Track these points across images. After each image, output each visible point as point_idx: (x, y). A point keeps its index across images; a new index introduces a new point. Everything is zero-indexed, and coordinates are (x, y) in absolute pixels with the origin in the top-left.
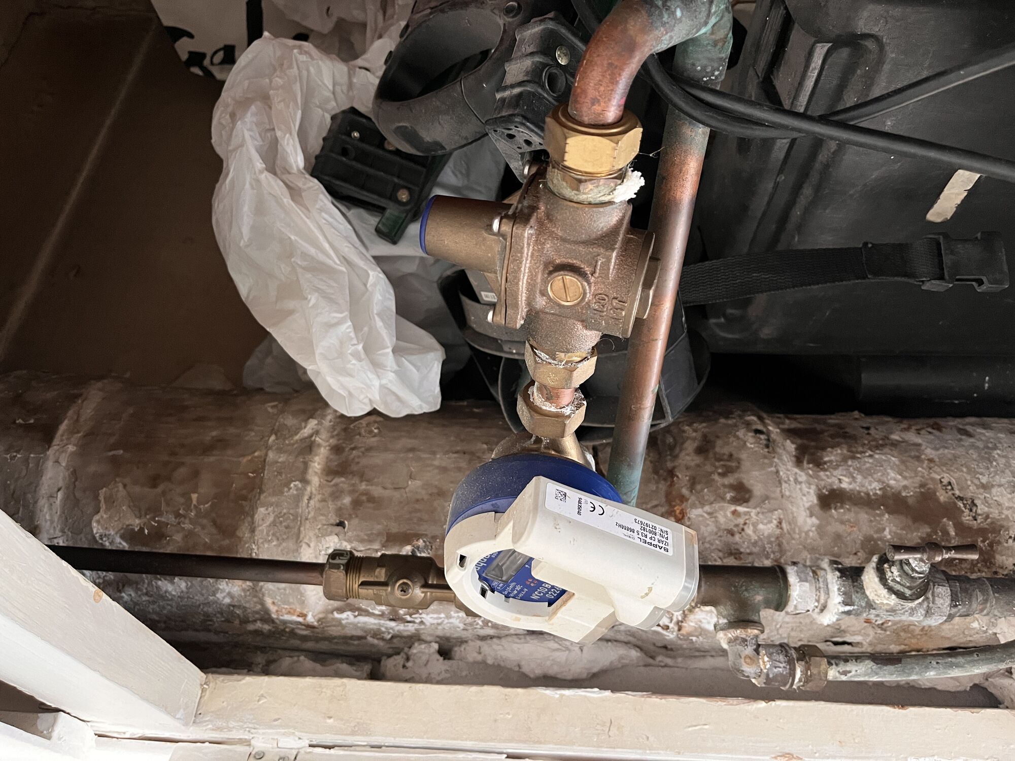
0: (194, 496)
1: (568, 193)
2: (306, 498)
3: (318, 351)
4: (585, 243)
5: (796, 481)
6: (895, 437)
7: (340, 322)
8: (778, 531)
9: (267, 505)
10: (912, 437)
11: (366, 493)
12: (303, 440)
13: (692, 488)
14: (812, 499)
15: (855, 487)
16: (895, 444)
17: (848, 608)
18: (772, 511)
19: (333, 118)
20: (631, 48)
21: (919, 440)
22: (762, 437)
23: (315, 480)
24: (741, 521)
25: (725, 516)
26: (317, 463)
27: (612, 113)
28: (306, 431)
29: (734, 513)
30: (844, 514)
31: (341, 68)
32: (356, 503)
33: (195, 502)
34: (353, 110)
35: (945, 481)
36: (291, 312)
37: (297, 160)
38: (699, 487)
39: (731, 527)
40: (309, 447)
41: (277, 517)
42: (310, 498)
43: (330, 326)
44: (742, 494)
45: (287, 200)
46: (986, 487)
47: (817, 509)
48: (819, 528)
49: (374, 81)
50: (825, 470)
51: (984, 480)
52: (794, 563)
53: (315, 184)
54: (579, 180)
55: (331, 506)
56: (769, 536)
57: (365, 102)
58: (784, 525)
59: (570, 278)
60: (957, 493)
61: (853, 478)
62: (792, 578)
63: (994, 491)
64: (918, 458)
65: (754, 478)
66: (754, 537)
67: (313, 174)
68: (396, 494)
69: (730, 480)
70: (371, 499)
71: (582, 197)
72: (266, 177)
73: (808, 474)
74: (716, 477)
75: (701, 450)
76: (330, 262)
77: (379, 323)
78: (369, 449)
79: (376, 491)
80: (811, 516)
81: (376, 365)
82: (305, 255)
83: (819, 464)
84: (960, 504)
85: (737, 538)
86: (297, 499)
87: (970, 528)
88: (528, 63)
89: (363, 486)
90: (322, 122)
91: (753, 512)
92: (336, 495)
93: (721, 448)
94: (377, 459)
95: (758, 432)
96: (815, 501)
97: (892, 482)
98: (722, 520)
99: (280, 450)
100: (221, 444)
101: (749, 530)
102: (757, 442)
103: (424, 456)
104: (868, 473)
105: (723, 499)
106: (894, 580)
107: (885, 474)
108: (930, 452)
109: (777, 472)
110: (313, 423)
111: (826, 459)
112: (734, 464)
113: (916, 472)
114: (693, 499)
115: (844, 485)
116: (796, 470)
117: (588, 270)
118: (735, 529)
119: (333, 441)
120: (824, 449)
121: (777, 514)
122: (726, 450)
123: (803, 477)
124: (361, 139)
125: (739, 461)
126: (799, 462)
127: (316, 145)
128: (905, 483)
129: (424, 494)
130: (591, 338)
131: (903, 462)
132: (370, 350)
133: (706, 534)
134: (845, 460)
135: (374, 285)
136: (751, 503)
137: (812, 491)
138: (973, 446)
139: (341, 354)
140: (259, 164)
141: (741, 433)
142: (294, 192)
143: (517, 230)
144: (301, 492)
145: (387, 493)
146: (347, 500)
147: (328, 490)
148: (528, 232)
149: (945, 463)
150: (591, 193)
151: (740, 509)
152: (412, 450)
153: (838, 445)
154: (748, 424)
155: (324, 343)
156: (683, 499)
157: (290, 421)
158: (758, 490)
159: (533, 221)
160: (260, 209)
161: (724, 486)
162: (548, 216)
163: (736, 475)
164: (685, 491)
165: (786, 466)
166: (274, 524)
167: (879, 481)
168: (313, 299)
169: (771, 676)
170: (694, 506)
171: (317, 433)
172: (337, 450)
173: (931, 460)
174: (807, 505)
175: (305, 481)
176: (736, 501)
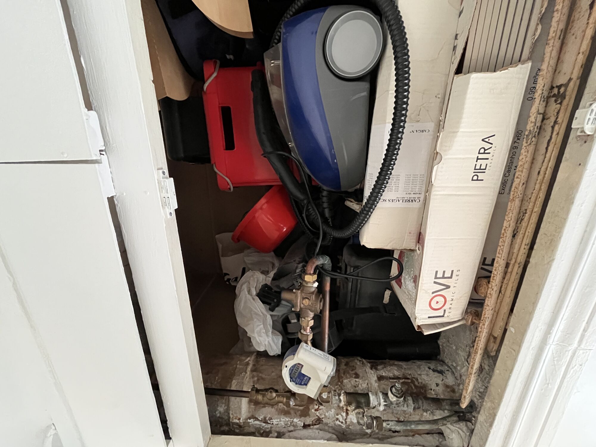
0: (217, 378)
1: (306, 285)
2: (246, 377)
3: (255, 331)
4: (309, 294)
5: (371, 373)
6: (396, 363)
7: (261, 325)
8: (367, 386)
9: (235, 380)
10: (400, 363)
11: (261, 377)
12: (246, 362)
13: (344, 374)
14: (376, 378)
15: (386, 375)
16: (396, 365)
17: (385, 403)
18: (365, 380)
19: (262, 286)
20: (314, 263)
21: (402, 364)
22: (361, 362)
23: (248, 373)
24: (357, 383)
25: (353, 382)
26: (249, 368)
27: (312, 272)
28: (247, 360)
29: (355, 381)
30: (385, 382)
31: (264, 276)
32: (258, 380)
33: (217, 379)
34: (266, 284)
35: (409, 373)
36: (249, 324)
37: (254, 293)
38: (346, 374)
39: (355, 385)
40: (248, 364)
41: (238, 383)
42: (247, 378)
43: (258, 326)
44: (357, 376)
45: (252, 300)
46: (420, 375)
47: (377, 381)
48: (379, 386)
49: (271, 279)
50: (378, 371)
51: (419, 373)
52: (371, 391)
53: (257, 298)
54: (307, 283)
55: (252, 380)
56: (365, 388)
57: (269, 283)
58: (369, 385)
59: (307, 300)
60: (413, 376)
61: (386, 373)
62: (370, 395)
63: (422, 376)
64: (402, 368)
65: (360, 371)
66: (362, 388)
67: (257, 296)
68: (268, 377)
69: (353, 372)
70: (262, 379)
71: (308, 286)
72: (248, 295)
73: (374, 372)
74: (350, 372)
75: (345, 365)
76: (259, 313)
77: (269, 326)
78: (262, 365)
79: (264, 376)
80: (376, 382)
81: (267, 336)
82: (254, 311)
83: (377, 369)
84: (414, 379)
85: (357, 388)
86: (244, 377)
87: (418, 386)
88: (300, 269)
89: (260, 375)
90: (260, 286)
91: (360, 381)
92: (253, 377)
93: (351, 364)
94: (264, 367)
95: (360, 361)
96: (377, 379)
97: (396, 374)
98: (352, 383)
99: (240, 365)
100: (225, 363)
101: (360, 386)
102: (360, 363)
103: (276, 367)
104: (389, 371)
105: (352, 377)
106: (394, 392)
107: (394, 371)
108: (405, 366)
109: (366, 370)
110: (249, 359)
111: (378, 368)
112: (354, 368)
113: (401, 371)
114: (344, 377)
115: (383, 374)
116: (371, 371)
117: (310, 298)
118: (356, 386)
119: (253, 363)
120: (378, 366)
121: (366, 381)
122: (352, 365)
123: (372, 372)
124: (268, 289)
125: (356, 368)
126: (371, 369)
127: (258, 291)
128: (399, 374)
129: (276, 377)
130: (312, 315)
131: (398, 369)
132: (267, 333)
133: (349, 387)
134: (383, 368)
135: (268, 318)
136: (360, 378)
137: (375, 376)
138: (416, 365)
139: (260, 332)
140: (247, 293)
141: (356, 361)
142: (254, 299)
143: (298, 291)
144: (245, 375)
145: (267, 377)
146: (256, 379)
147: (251, 376)
148: (299, 291)
149: (409, 369)
150: (309, 285)
151: (357, 380)
152: (273, 365)
153: (382, 365)
154: (358, 359)
155: (257, 329)
156: (342, 377)
157: (243, 358)
158: (361, 375)
159: (300, 290)
160: (246, 302)
161: (353, 374)
162: (303, 289)
163: (355, 371)
164: (342, 375)
165: (368, 369)
166: (236, 385)
167: (392, 373)
168: (255, 320)
169: (367, 423)
170: (345, 379)
171: (249, 360)
172: (254, 365)
173: (405, 368)
174: (375, 380)
175: (246, 373)
176: (355, 378)
